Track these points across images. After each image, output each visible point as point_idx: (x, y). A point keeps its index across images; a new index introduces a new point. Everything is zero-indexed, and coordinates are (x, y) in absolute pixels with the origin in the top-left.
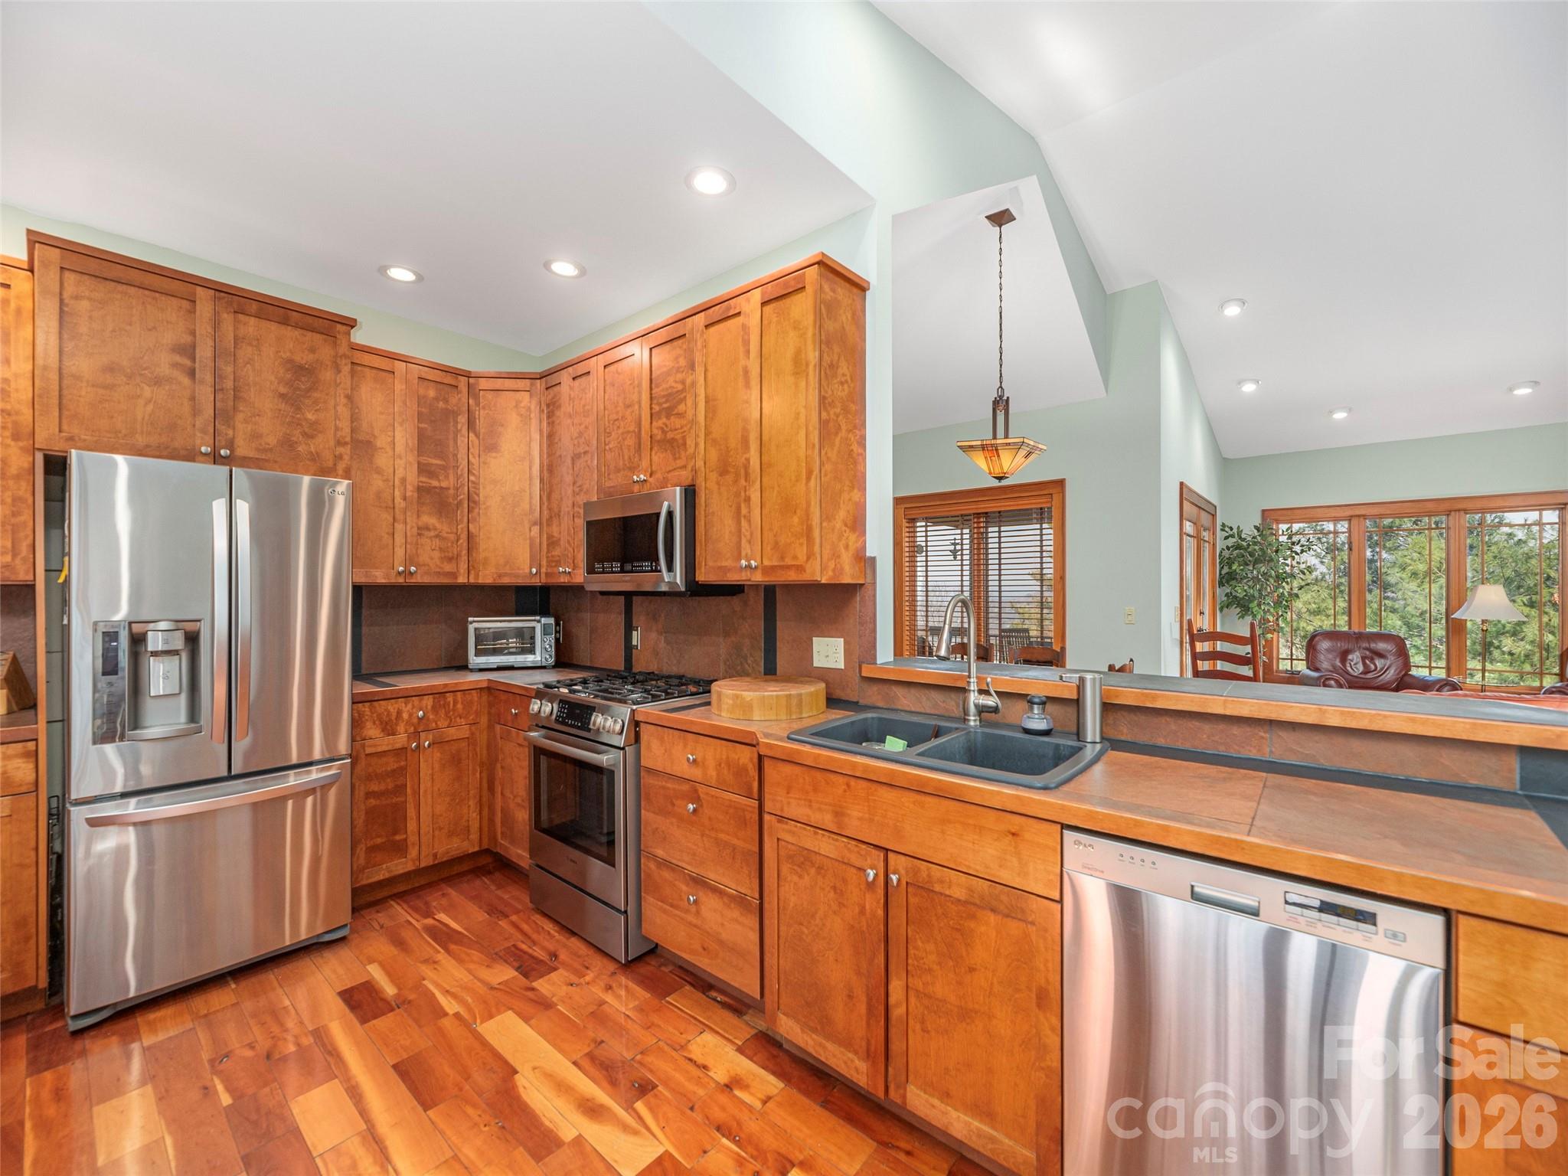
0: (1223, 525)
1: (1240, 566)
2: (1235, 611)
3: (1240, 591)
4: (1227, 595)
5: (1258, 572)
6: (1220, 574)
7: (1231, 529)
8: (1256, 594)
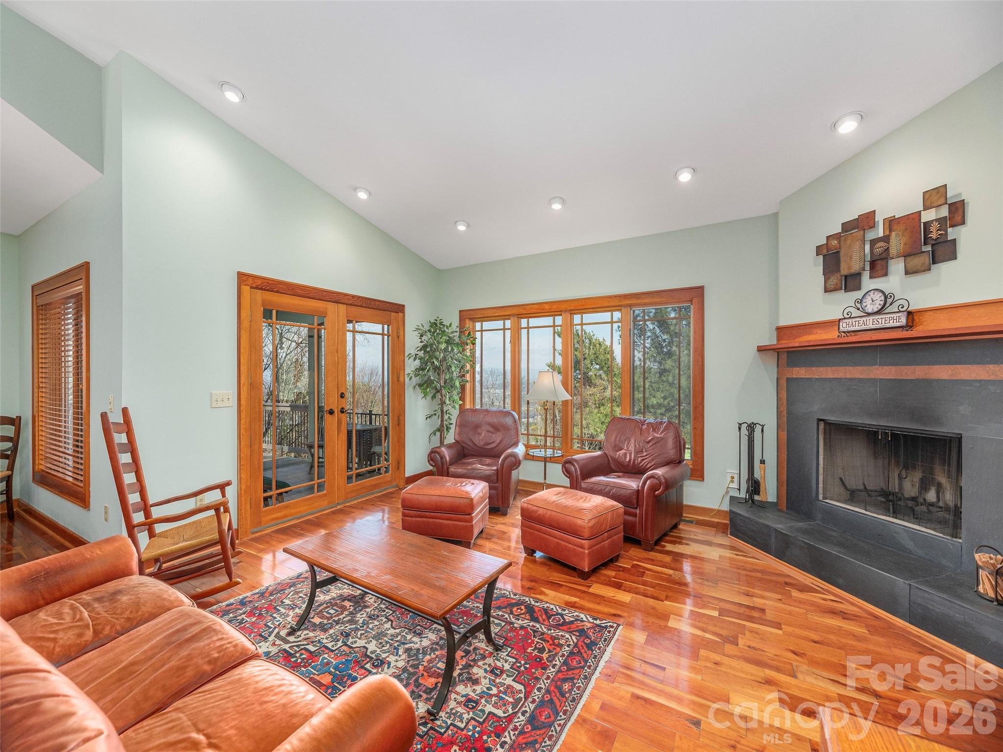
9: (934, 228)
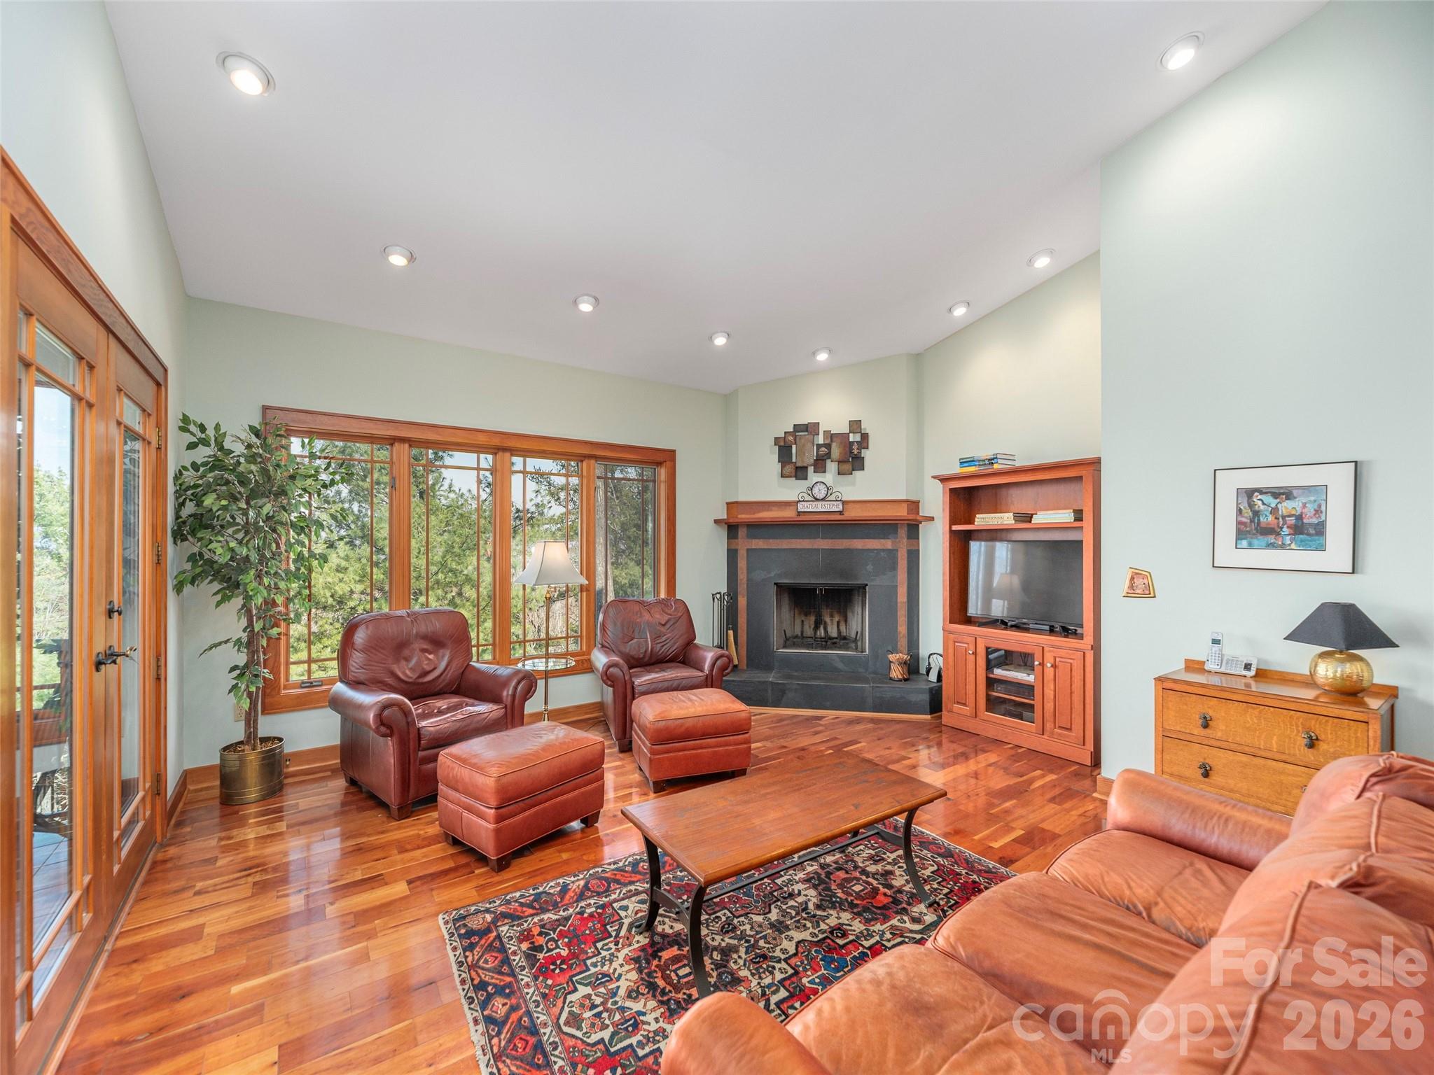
0: (185, 419)
1: (219, 498)
2: (210, 588)
3: (220, 551)
4: (192, 558)
5: (258, 514)
6: (178, 517)
7: (202, 428)
8: (254, 557)
9: (855, 446)
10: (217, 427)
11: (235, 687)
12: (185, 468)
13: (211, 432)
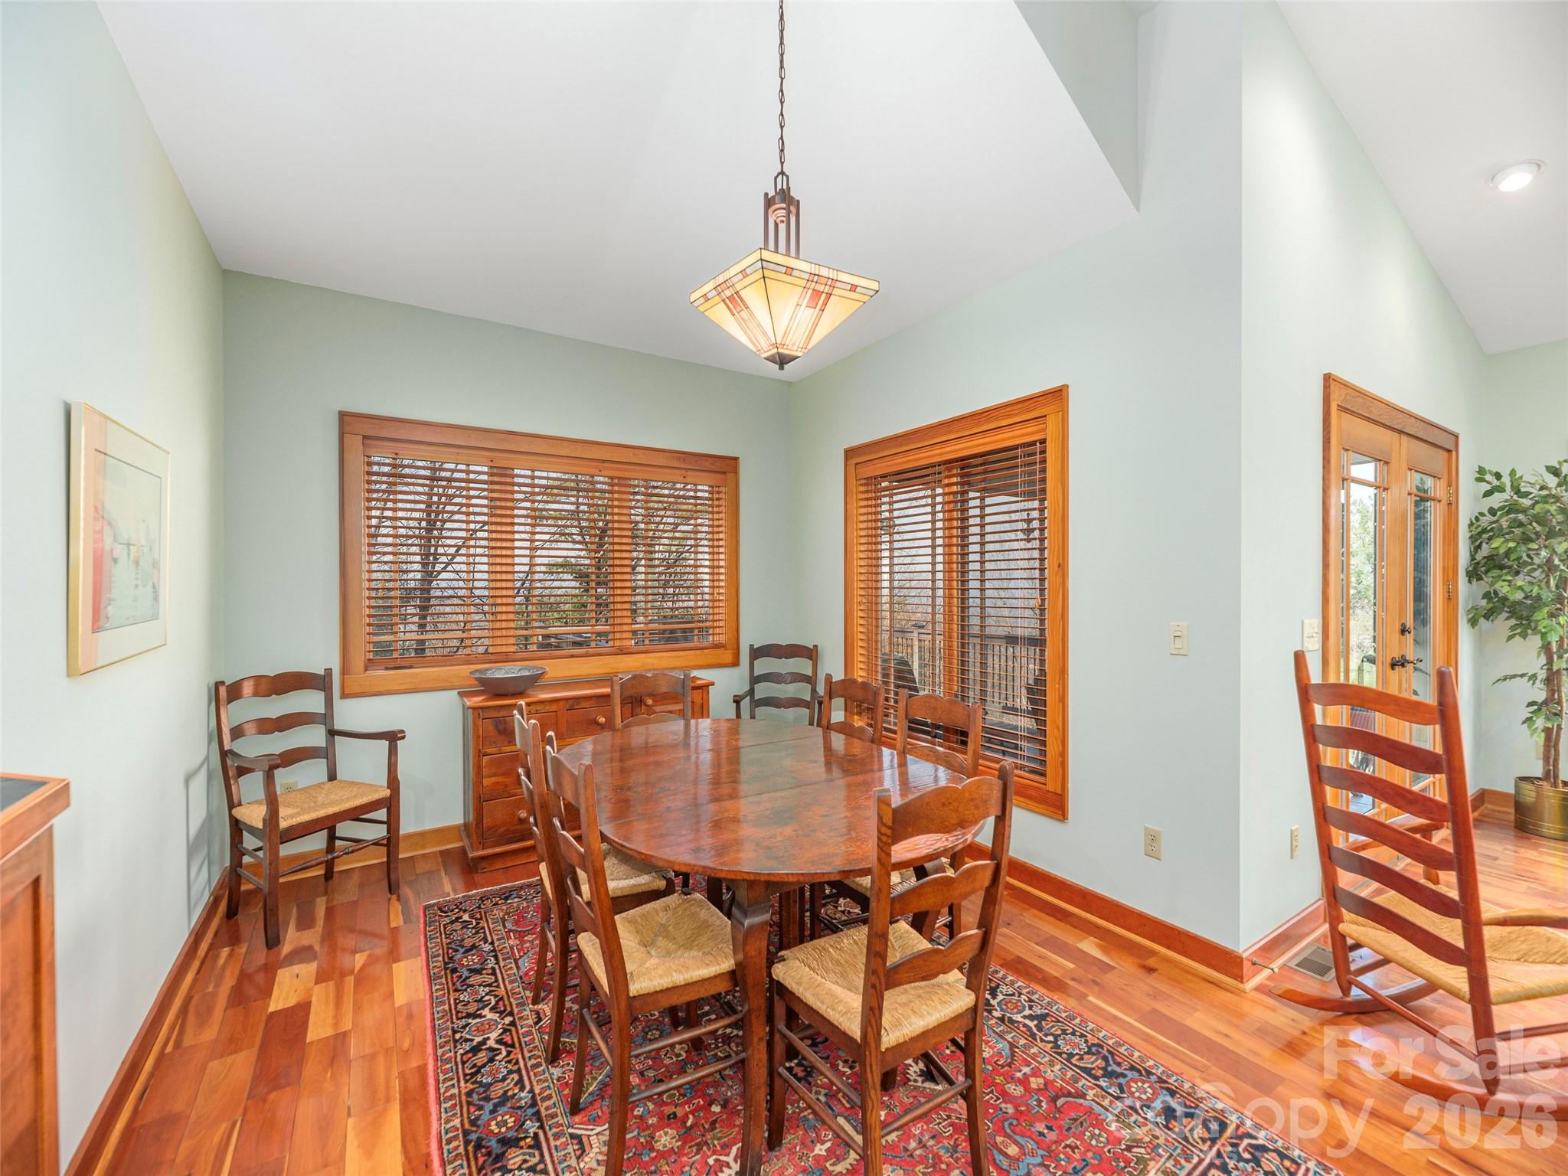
2: (1503, 624)
3: (1513, 589)
4: (1487, 595)
6: (1472, 558)
7: (1498, 476)
10: (1513, 473)
11: (1529, 719)
12: (1482, 514)
13: (1506, 480)
